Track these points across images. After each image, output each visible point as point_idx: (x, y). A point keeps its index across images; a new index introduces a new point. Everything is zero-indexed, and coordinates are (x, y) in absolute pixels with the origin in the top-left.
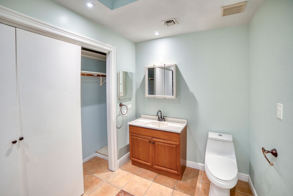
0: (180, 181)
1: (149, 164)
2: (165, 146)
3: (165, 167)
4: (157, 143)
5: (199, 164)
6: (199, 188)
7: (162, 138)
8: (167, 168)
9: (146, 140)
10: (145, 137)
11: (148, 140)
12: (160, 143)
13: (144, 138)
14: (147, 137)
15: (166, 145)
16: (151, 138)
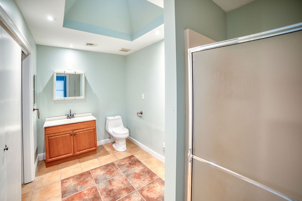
0: (97, 154)
1: (71, 154)
2: (85, 133)
3: (85, 149)
4: (77, 133)
5: (101, 141)
6: (109, 151)
7: (83, 127)
8: (87, 149)
9: (66, 135)
10: (66, 132)
11: (68, 134)
12: (80, 133)
13: (64, 134)
14: (68, 132)
15: (86, 131)
16: (72, 131)
